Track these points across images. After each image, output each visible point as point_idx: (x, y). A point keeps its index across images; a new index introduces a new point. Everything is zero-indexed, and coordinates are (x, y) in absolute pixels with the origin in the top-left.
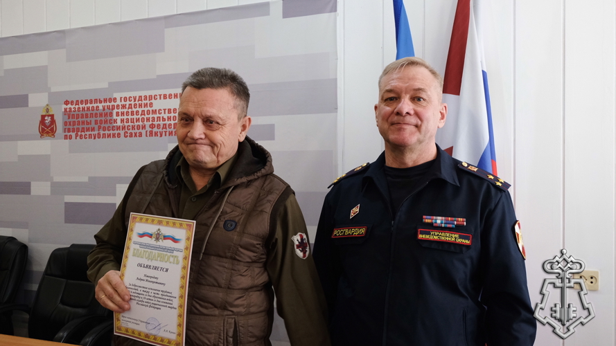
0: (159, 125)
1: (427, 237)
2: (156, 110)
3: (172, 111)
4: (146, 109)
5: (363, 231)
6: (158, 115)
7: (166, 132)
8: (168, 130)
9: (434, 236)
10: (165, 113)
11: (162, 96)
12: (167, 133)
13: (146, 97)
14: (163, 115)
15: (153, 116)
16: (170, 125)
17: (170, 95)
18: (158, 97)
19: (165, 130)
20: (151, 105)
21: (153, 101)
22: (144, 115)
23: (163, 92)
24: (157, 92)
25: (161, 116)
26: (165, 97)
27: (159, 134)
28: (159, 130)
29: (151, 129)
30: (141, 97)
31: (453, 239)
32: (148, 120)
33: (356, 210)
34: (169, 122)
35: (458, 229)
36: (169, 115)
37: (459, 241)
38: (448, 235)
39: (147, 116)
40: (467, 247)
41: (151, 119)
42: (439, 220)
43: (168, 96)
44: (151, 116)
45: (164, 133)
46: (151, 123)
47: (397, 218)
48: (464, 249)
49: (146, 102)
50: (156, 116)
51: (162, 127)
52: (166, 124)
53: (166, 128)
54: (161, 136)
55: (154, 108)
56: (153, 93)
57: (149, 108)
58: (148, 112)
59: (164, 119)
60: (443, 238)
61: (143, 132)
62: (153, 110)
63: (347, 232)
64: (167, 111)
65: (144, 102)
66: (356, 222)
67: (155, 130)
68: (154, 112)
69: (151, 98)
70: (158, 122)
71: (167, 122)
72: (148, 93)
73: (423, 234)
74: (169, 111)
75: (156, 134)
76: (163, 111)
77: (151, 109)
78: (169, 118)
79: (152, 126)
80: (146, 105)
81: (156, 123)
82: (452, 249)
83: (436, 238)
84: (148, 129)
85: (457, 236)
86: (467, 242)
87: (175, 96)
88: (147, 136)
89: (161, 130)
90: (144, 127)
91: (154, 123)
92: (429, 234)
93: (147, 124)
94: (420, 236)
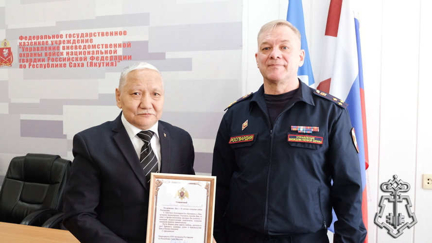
0: (98, 58)
1: (294, 140)
2: (95, 45)
3: (109, 46)
4: (87, 44)
5: (251, 137)
6: (97, 49)
7: (103, 63)
8: (105, 61)
9: (299, 139)
10: (103, 48)
11: (100, 34)
12: (105, 64)
13: (87, 35)
14: (101, 49)
15: (93, 50)
16: (107, 57)
17: (107, 33)
18: (97, 34)
19: (102, 61)
20: (91, 41)
21: (93, 38)
22: (86, 49)
23: (101, 30)
24: (97, 30)
25: (99, 50)
26: (103, 34)
27: (98, 65)
28: (98, 62)
29: (91, 61)
30: (83, 34)
31: (311, 141)
32: (89, 53)
33: (245, 124)
34: (106, 55)
35: (314, 134)
36: (106, 49)
37: (315, 141)
38: (308, 138)
39: (88, 50)
40: (321, 145)
41: (91, 53)
42: (302, 129)
43: (105, 34)
44: (91, 50)
45: (102, 64)
46: (91, 55)
47: (274, 128)
48: (318, 146)
49: (87, 38)
50: (95, 50)
51: (100, 59)
52: (103, 57)
53: (103, 60)
54: (100, 66)
55: (93, 43)
56: (92, 31)
57: (89, 44)
58: (89, 47)
59: (102, 53)
60: (304, 140)
61: (85, 63)
62: (93, 45)
63: (240, 139)
64: (104, 46)
65: (85, 38)
66: (246, 132)
67: (95, 61)
68: (94, 47)
69: (91, 35)
70: (97, 55)
71: (104, 55)
72: (88, 31)
73: (291, 138)
74: (106, 46)
75: (95, 65)
76: (101, 46)
77: (91, 44)
78: (106, 52)
79: (92, 58)
80: (87, 41)
81: (95, 56)
82: (311, 147)
83: (300, 140)
84: (89, 60)
85: (313, 138)
86: (320, 142)
87: (111, 34)
88: (88, 66)
89: (99, 61)
90: (85, 59)
91: (94, 56)
92: (295, 137)
93: (89, 56)
94: (290, 139)
